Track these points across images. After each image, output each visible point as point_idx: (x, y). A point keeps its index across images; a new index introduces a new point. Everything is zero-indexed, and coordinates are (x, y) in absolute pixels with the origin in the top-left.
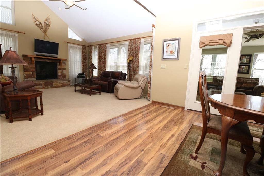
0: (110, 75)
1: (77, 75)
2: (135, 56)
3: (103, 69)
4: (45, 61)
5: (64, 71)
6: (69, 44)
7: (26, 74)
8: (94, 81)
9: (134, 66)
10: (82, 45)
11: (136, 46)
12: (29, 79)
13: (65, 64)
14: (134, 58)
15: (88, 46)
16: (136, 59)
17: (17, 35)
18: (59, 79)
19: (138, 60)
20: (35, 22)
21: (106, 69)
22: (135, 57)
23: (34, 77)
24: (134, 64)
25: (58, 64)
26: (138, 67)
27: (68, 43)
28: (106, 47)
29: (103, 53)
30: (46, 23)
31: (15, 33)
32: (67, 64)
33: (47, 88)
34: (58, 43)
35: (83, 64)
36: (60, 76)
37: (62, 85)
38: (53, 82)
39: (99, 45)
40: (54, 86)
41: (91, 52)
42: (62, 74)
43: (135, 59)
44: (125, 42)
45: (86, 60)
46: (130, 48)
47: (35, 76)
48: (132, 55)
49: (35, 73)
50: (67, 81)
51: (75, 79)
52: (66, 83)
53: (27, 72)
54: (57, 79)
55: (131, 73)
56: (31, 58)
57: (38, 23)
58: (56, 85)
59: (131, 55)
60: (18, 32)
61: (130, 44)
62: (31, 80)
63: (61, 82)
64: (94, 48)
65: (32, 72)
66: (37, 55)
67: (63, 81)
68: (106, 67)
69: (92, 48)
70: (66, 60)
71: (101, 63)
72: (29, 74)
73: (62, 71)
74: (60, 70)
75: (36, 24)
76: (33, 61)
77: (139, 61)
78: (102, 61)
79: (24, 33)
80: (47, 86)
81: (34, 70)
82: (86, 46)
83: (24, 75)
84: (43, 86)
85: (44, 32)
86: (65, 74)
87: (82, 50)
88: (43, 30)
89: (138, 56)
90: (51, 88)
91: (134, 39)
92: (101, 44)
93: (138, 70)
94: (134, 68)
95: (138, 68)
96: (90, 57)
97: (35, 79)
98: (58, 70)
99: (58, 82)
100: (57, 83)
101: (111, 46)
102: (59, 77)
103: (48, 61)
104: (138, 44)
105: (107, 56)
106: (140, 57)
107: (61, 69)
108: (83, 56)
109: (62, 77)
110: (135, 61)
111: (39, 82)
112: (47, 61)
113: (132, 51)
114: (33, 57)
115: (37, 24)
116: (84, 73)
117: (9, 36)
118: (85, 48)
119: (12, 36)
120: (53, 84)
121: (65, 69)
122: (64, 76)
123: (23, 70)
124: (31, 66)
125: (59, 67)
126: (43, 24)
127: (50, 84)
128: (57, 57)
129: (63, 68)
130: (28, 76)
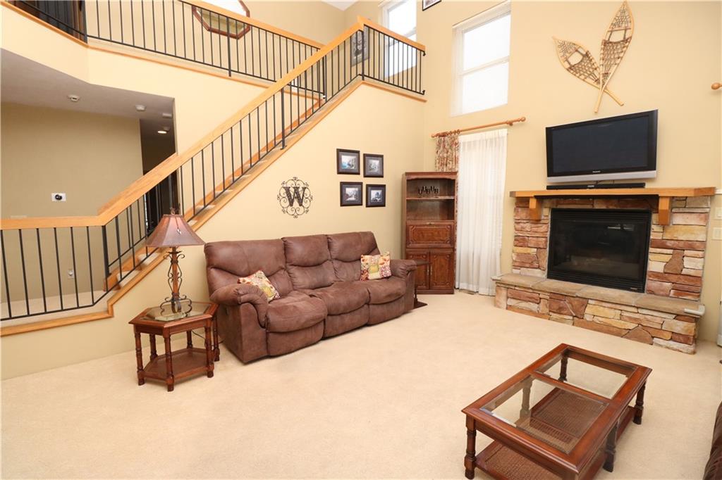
4: (589, 207)
5: (689, 252)
7: (518, 255)
12: (524, 271)
13: (704, 215)
17: (504, 132)
18: (652, 292)
20: (565, 64)
23: (536, 265)
25: (655, 217)
30: (611, 40)
31: (500, 128)
32: (716, 213)
33: (556, 320)
36: (661, 277)
37: (632, 326)
40: (588, 318)
42: (674, 271)
47: (545, 263)
49: (547, 254)
52: (659, 320)
53: (522, 247)
54: (640, 291)
56: (528, 199)
57: (576, 59)
58: (596, 319)
60: (511, 124)
62: (528, 274)
65: (535, 250)
72: (527, 255)
73: (678, 257)
74: (661, 247)
75: (568, 66)
79: (523, 120)
80: (560, 311)
81: (544, 241)
83: (512, 257)
84: (543, 307)
85: (599, 83)
86: (692, 273)
88: (594, 78)
90: (573, 324)
97: (544, 276)
98: (653, 250)
100: (606, 310)
102: (651, 283)
103: (604, 207)
107: (669, 244)
109: (668, 285)
111: (531, 290)
112: (598, 206)
114: (532, 197)
115: (571, 68)
119: (494, 141)
120: (588, 310)
121: (696, 246)
122: (688, 284)
123: (511, 240)
124: (535, 229)
125: (656, 233)
126: (596, 54)
127: (569, 306)
128: (642, 185)
129: (680, 238)
130: (522, 263)
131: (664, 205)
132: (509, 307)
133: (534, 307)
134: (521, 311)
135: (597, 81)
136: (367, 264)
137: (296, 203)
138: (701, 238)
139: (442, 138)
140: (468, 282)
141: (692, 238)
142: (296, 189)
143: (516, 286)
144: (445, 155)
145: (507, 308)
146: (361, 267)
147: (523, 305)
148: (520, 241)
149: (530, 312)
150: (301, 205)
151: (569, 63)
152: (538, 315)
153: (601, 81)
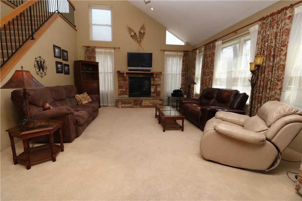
0: (215, 95)
1: (172, 93)
2: (272, 53)
3: (207, 84)
4: (138, 76)
5: (158, 86)
6: (166, 53)
7: (120, 91)
8: (185, 104)
9: (270, 78)
10: (184, 51)
11: (279, 30)
12: (122, 96)
13: (160, 78)
14: (272, 59)
15: (192, 51)
16: (277, 60)
17: (113, 51)
18: (152, 97)
19: (282, 63)
20: (130, 34)
21: (211, 85)
22: (274, 56)
23: (126, 94)
24: (270, 73)
25: (152, 79)
26: (280, 79)
27: (164, 51)
28: (215, 46)
29: (210, 57)
30: (141, 32)
31: (111, 49)
32: (162, 78)
33: (136, 108)
34: (152, 53)
35: (183, 77)
36: (153, 93)
37: (152, 104)
38: (142, 101)
39: (204, 46)
40: (143, 105)
41: (195, 59)
42: (156, 91)
43: (274, 61)
44: (251, 27)
45: (187, 71)
46: (261, 38)
47: (128, 93)
48: (266, 52)
49: (128, 90)
50: (159, 100)
51: (169, 97)
52: (157, 102)
53: (121, 88)
54: (150, 97)
55: (260, 95)
56: (123, 74)
57: (133, 34)
58: (145, 105)
59: (264, 52)
60: (115, 48)
61: (262, 29)
62: (124, 97)
63: (152, 101)
64: (199, 52)
65: (125, 89)
66: (130, 70)
67: (154, 100)
68: (212, 81)
69: (196, 53)
70: (161, 73)
71: (206, 75)
72: (123, 91)
73: (156, 88)
74: (153, 86)
75: (130, 35)
76: (126, 77)
77: (284, 66)
78: (207, 70)
79: (119, 48)
80: (136, 105)
81: (127, 86)
82: (189, 51)
83: (118, 92)
84: (132, 105)
85: (139, 43)
86: (159, 91)
87: (183, 58)
88: (137, 41)
89: (283, 53)
90: (140, 107)
91: (272, 15)
92: (207, 44)
93: (281, 89)
94: (269, 83)
95: (282, 83)
96: (194, 67)
97: (128, 97)
98: (152, 86)
99: (148, 101)
101: (223, 43)
102: (152, 95)
103: (141, 76)
104: (283, 23)
105: (215, 63)
106: (287, 54)
107: (155, 85)
108: (183, 65)
109: (155, 94)
110: (273, 67)
111: (128, 101)
112: (140, 76)
113: (267, 43)
114: (125, 73)
115: (131, 36)
116: (182, 90)
117: (107, 53)
118: (188, 54)
119: (110, 53)
120: (143, 103)
121: (159, 85)
122: (158, 94)
123: (117, 86)
124: (125, 83)
125: (152, 82)
126: (138, 34)
127: (139, 103)
128: (150, 71)
129: (157, 83)
130: (121, 93)
131: (154, 76)
132: (122, 107)
133: (130, 105)
134: (126, 107)
135: (138, 42)
136: (79, 98)
137: (41, 70)
138: (160, 83)
139: (88, 48)
140: (103, 103)
141: (158, 83)
142: (41, 62)
143: (124, 100)
144: (90, 55)
145: (122, 108)
146: (77, 100)
147: (127, 105)
148: (120, 87)
149: (129, 107)
150: (43, 71)
151: (131, 34)
152: (131, 107)
153: (139, 42)
